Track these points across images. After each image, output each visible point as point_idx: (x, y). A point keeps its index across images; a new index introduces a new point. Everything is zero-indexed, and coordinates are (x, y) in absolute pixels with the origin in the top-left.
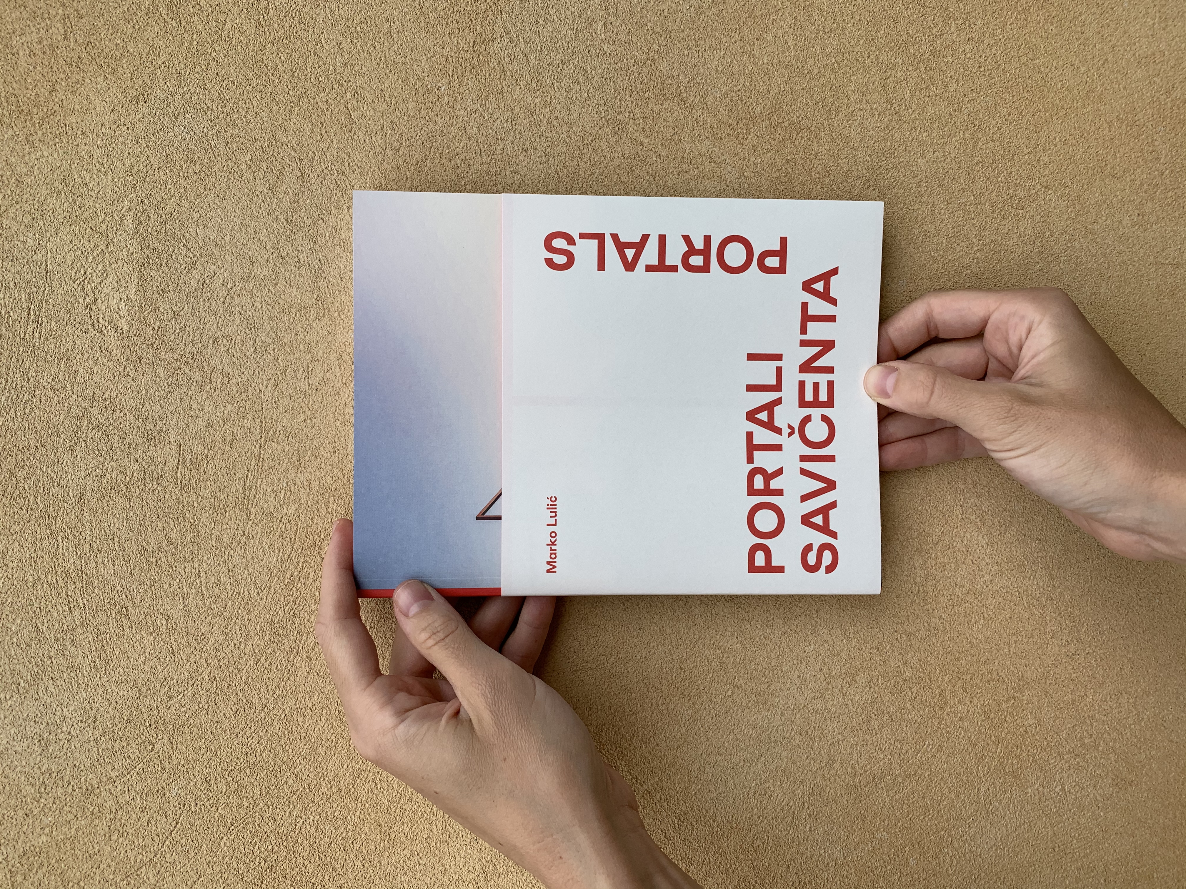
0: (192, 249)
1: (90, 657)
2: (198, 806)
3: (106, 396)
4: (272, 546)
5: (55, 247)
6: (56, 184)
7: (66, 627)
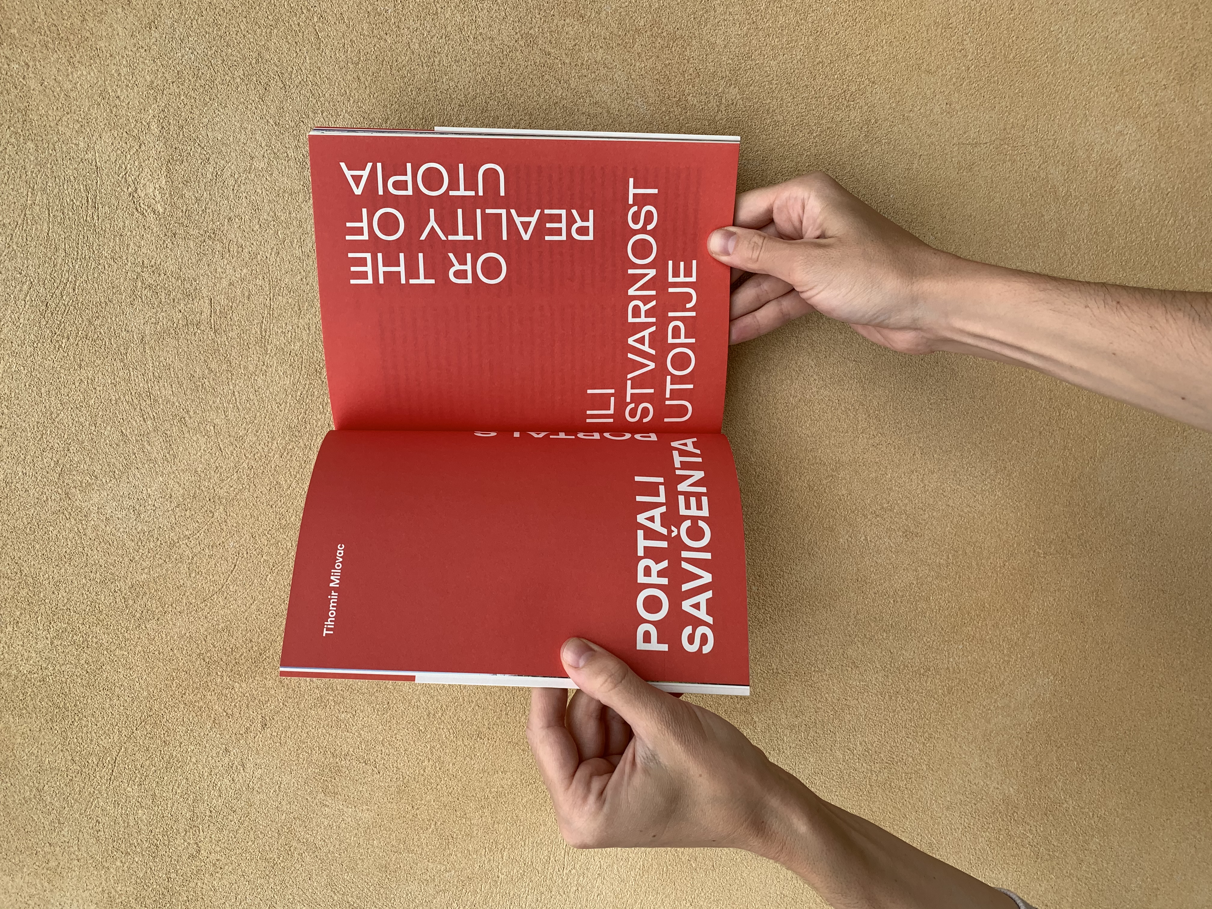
0: (205, 148)
1: (162, 453)
2: (249, 554)
3: (153, 263)
4: (285, 373)
5: (101, 148)
6: (96, 97)
7: (143, 432)
